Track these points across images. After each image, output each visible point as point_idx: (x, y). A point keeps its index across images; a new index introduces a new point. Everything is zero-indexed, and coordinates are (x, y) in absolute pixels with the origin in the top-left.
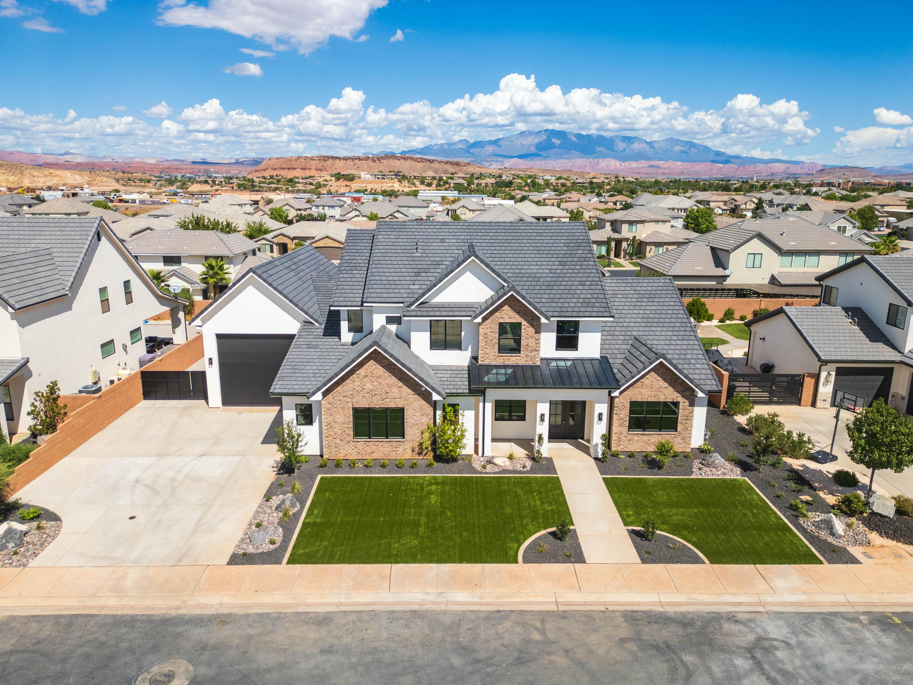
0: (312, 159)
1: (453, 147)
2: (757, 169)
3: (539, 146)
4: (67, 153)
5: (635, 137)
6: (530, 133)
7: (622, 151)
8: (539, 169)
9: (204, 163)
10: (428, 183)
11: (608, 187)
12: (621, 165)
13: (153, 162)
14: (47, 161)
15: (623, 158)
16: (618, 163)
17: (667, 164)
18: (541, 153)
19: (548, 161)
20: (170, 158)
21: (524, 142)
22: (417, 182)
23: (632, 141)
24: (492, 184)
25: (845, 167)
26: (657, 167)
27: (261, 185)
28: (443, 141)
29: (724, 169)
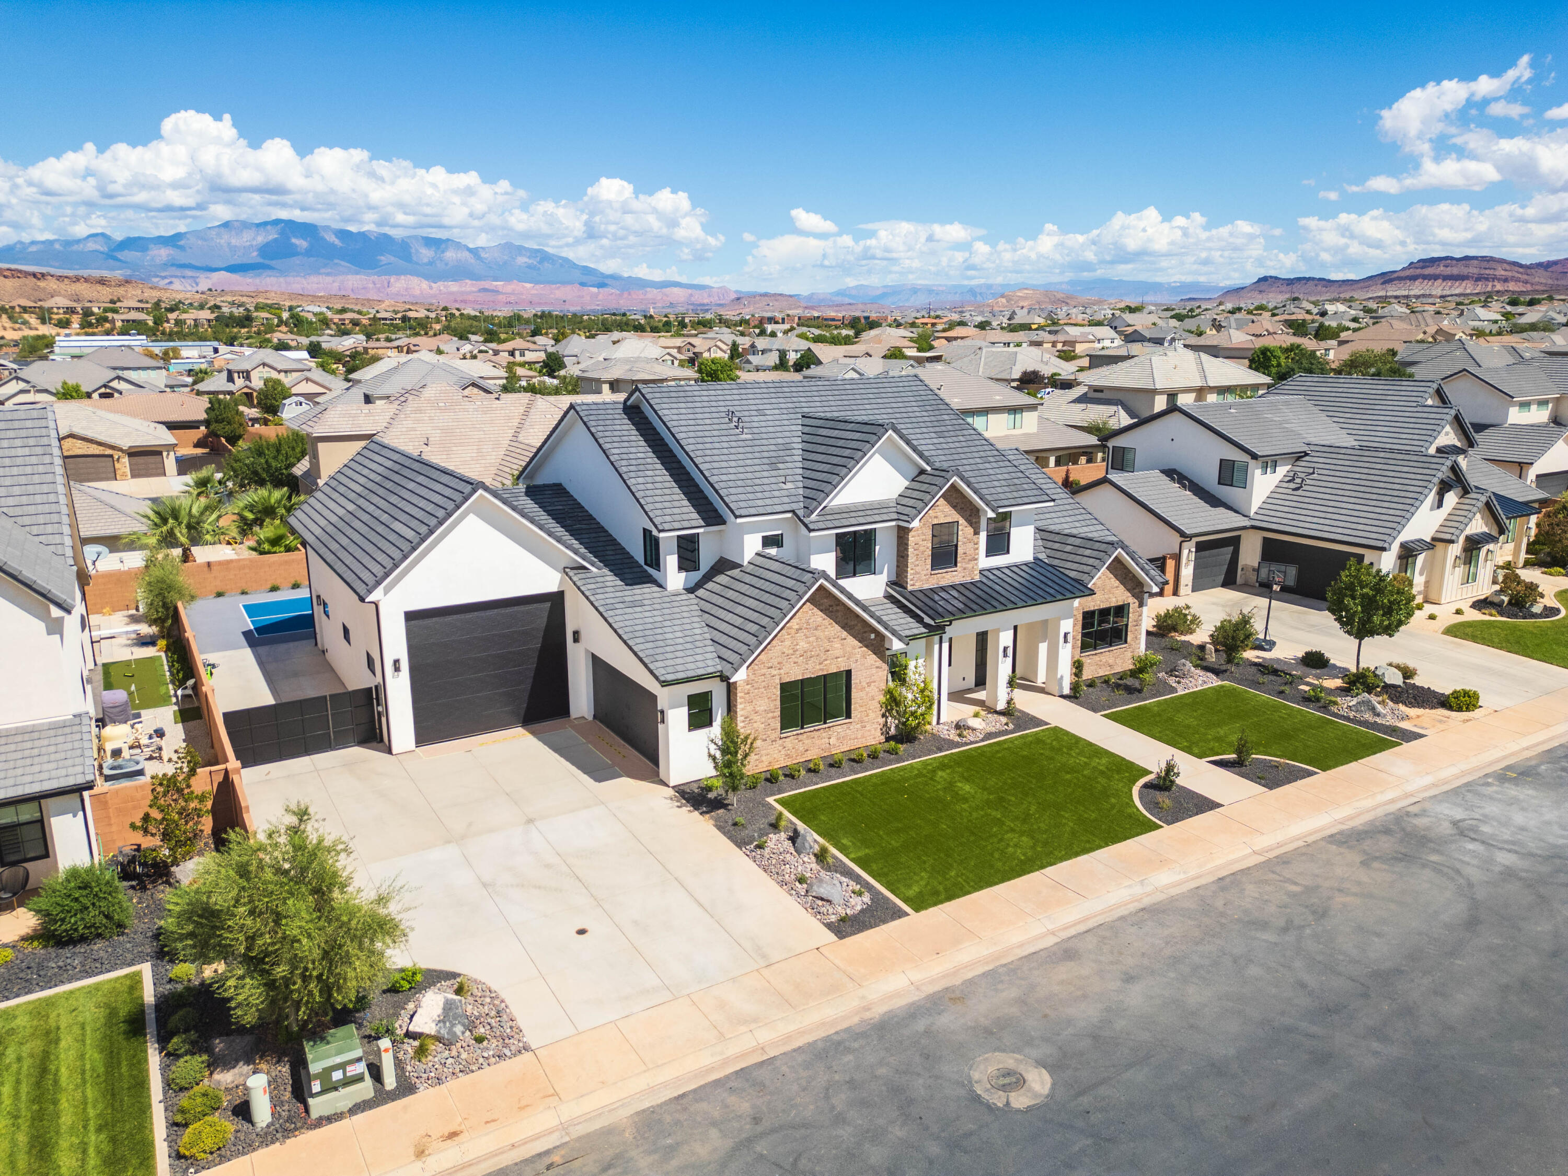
1: (75, 248)
2: (649, 296)
3: (266, 251)
5: (448, 240)
6: (245, 225)
7: (426, 264)
8: (283, 294)
10: (60, 321)
11: (438, 327)
12: (431, 288)
15: (433, 276)
16: (425, 285)
17: (509, 288)
18: (273, 263)
19: (290, 279)
21: (234, 241)
22: (33, 320)
23: (443, 246)
24: (209, 321)
25: (765, 295)
26: (493, 291)
28: (48, 236)
29: (601, 297)
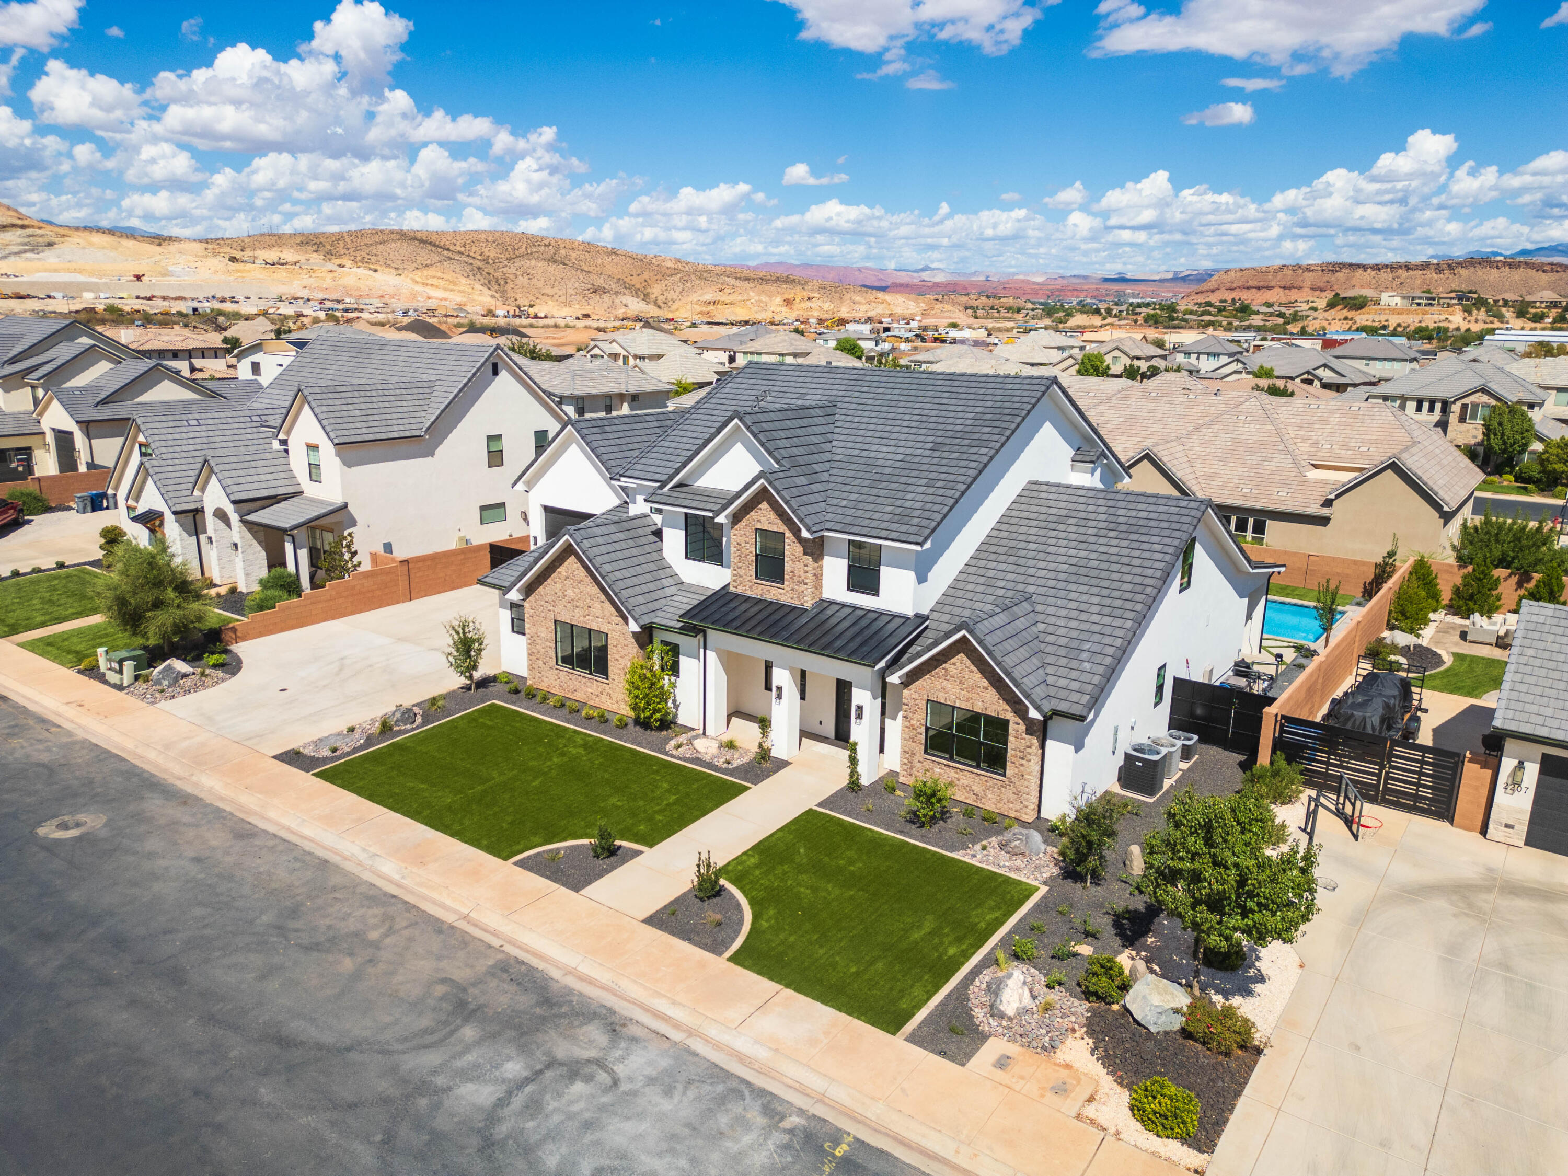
0: (1308, 269)
4: (926, 269)
9: (1122, 280)
10: (1535, 315)
13: (1040, 279)
14: (898, 281)
20: (1068, 273)
22: (1508, 313)
27: (1187, 317)
